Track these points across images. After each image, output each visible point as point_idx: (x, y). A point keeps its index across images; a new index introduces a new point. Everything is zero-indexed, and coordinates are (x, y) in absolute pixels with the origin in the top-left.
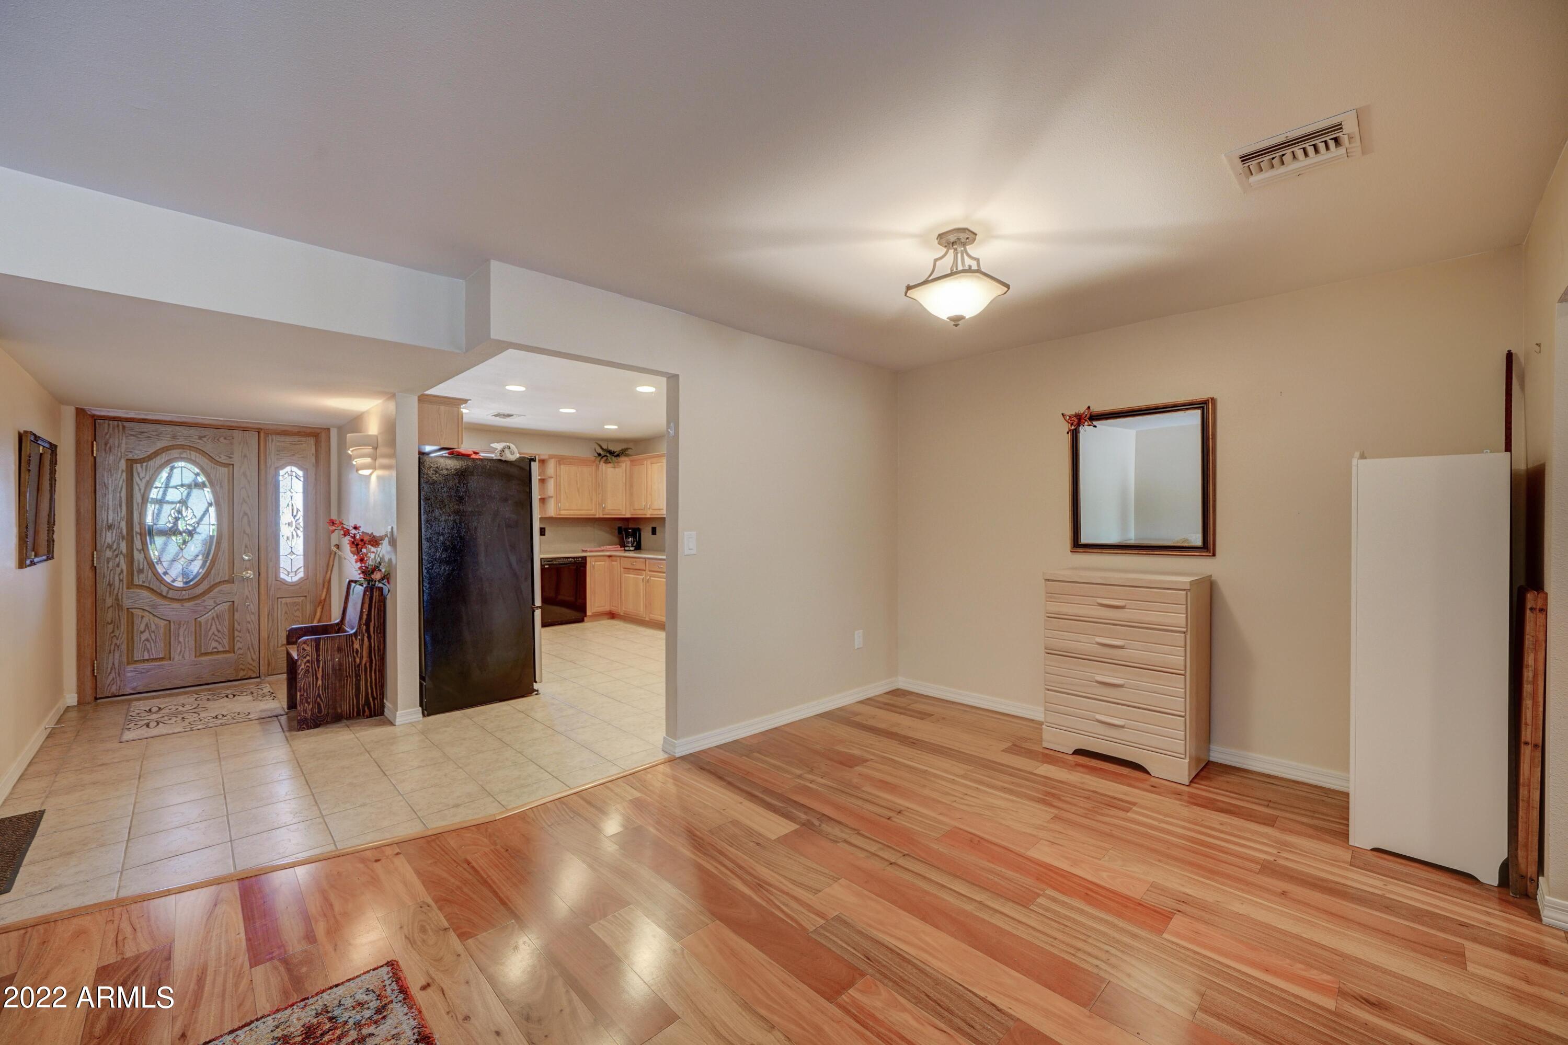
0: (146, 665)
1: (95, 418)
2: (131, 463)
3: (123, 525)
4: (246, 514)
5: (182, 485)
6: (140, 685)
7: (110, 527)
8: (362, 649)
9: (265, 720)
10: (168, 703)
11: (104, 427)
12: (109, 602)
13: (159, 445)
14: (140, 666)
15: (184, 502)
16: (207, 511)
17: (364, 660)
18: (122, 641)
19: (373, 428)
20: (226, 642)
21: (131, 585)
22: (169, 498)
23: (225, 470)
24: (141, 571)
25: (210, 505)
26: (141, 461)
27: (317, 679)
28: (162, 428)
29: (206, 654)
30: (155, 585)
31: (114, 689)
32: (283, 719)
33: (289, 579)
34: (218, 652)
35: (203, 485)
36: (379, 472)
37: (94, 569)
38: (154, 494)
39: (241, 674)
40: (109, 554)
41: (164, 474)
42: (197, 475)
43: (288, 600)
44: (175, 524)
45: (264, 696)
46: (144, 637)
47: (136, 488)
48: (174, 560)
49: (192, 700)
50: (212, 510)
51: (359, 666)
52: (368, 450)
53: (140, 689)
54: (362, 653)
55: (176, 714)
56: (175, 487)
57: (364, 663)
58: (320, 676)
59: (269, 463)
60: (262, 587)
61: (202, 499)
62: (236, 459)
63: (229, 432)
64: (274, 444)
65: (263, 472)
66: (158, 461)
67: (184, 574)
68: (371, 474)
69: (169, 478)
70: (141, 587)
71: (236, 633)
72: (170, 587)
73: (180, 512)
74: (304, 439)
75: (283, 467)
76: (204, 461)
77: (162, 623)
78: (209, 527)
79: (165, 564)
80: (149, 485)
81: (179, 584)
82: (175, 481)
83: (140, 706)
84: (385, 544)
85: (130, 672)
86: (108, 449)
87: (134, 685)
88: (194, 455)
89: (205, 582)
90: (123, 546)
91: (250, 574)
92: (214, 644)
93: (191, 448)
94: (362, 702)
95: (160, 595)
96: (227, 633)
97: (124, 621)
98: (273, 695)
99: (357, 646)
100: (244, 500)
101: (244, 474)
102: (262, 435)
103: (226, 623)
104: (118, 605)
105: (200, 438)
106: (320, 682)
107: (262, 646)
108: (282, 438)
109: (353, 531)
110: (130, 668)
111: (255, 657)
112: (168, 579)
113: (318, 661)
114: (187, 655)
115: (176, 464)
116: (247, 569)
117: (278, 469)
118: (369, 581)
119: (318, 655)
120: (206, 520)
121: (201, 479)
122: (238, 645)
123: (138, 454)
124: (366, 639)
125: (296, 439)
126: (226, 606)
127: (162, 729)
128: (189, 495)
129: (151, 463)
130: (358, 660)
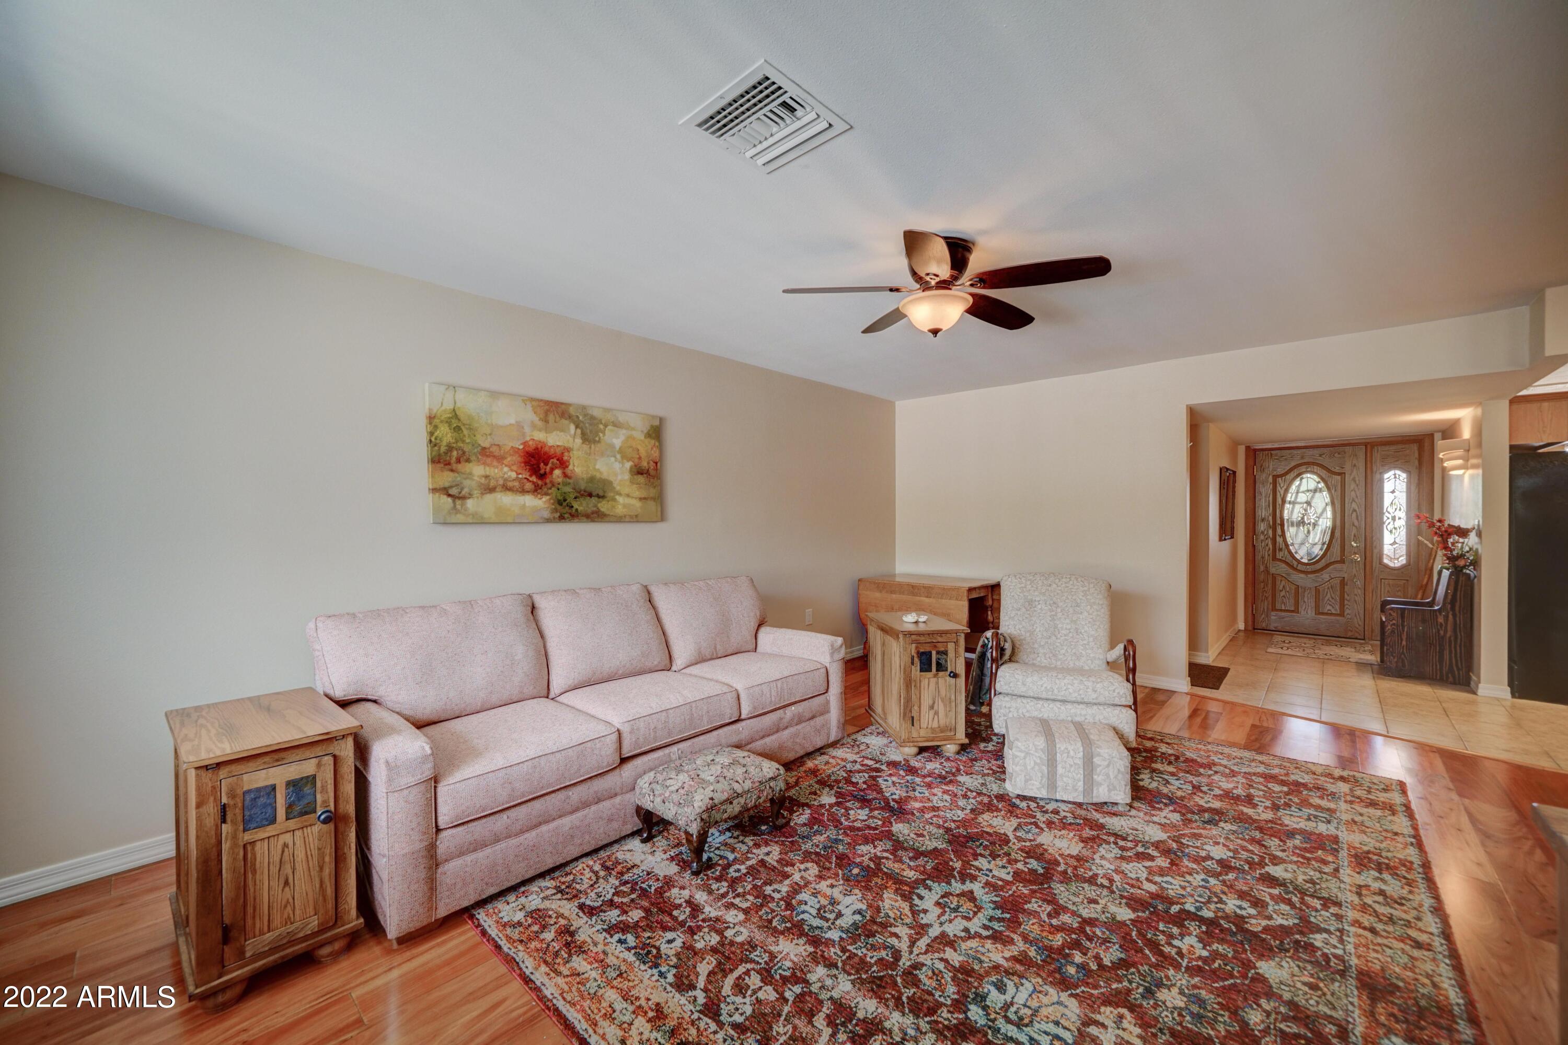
0: (1283, 614)
1: (1255, 450)
2: (1275, 477)
3: (1271, 518)
4: (1355, 510)
5: (1308, 491)
6: (1279, 625)
7: (1263, 520)
8: (1446, 624)
9: (1362, 666)
10: (1295, 641)
11: (1260, 455)
12: (1262, 568)
13: (1293, 464)
14: (1280, 613)
15: (1308, 503)
16: (1324, 510)
17: (1449, 634)
18: (1269, 594)
19: (1466, 433)
20: (1337, 607)
21: (1275, 558)
22: (1299, 500)
23: (1339, 478)
24: (1281, 550)
25: (1327, 504)
26: (1281, 476)
27: (1402, 640)
28: (1295, 452)
29: (1323, 614)
30: (1289, 559)
31: (1264, 625)
32: (1375, 667)
33: (1391, 565)
34: (1331, 614)
35: (1321, 490)
36: (1470, 472)
37: (1254, 546)
38: (1289, 498)
39: (1350, 634)
40: (1262, 537)
41: (1297, 483)
42: (1318, 482)
43: (1391, 582)
44: (1303, 518)
45: (1364, 651)
46: (1283, 593)
47: (1278, 494)
48: (1302, 544)
49: (1312, 642)
50: (1329, 509)
51: (1443, 637)
52: (1460, 452)
53: (1279, 628)
54: (1446, 627)
55: (1300, 647)
56: (1303, 492)
57: (1448, 635)
58: (1404, 637)
59: (1375, 469)
60: (1368, 568)
61: (1322, 500)
62: (1348, 467)
63: (1341, 449)
64: (1377, 454)
65: (1369, 477)
66: (1292, 475)
67: (1309, 554)
68: (1464, 473)
69: (1299, 485)
70: (1280, 560)
71: (1346, 602)
72: (1299, 562)
73: (1306, 510)
74: (1407, 446)
75: (1387, 471)
76: (1324, 473)
77: (1293, 587)
78: (1326, 522)
79: (1296, 546)
80: (1286, 491)
81: (1305, 561)
82: (1303, 488)
83: (1278, 638)
84: (1473, 536)
85: (1274, 616)
86: (1262, 469)
87: (1276, 625)
88: (1316, 468)
89: (1323, 561)
90: (1270, 532)
91: (1357, 557)
92: (1329, 607)
93: (1313, 464)
94: (1445, 670)
95: (1292, 567)
96: (1338, 599)
97: (1270, 582)
98: (1372, 652)
99: (1441, 620)
100: (1353, 500)
101: (1354, 480)
102: (1369, 447)
103: (1338, 593)
104: (1267, 570)
105: (1320, 455)
106: (1404, 643)
107: (1367, 616)
108: (1387, 448)
109: (1439, 524)
110: (1273, 613)
111: (1361, 623)
112: (1298, 557)
113: (1403, 626)
114: (1309, 612)
115: (1304, 476)
116: (1355, 553)
117: (1382, 473)
118: (1455, 567)
119: (1403, 621)
120: (1324, 515)
121: (1321, 485)
122: (1347, 611)
123: (1280, 471)
124: (1451, 616)
125: (1400, 446)
126: (1338, 581)
127: (1289, 652)
128: (1313, 497)
129: (1288, 477)
130: (1442, 633)
